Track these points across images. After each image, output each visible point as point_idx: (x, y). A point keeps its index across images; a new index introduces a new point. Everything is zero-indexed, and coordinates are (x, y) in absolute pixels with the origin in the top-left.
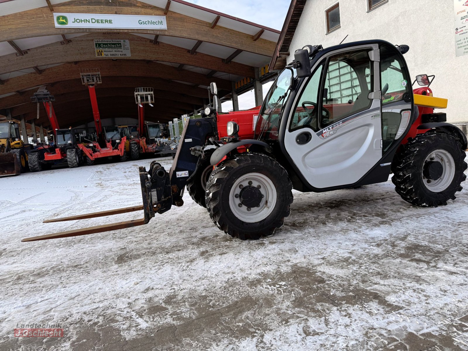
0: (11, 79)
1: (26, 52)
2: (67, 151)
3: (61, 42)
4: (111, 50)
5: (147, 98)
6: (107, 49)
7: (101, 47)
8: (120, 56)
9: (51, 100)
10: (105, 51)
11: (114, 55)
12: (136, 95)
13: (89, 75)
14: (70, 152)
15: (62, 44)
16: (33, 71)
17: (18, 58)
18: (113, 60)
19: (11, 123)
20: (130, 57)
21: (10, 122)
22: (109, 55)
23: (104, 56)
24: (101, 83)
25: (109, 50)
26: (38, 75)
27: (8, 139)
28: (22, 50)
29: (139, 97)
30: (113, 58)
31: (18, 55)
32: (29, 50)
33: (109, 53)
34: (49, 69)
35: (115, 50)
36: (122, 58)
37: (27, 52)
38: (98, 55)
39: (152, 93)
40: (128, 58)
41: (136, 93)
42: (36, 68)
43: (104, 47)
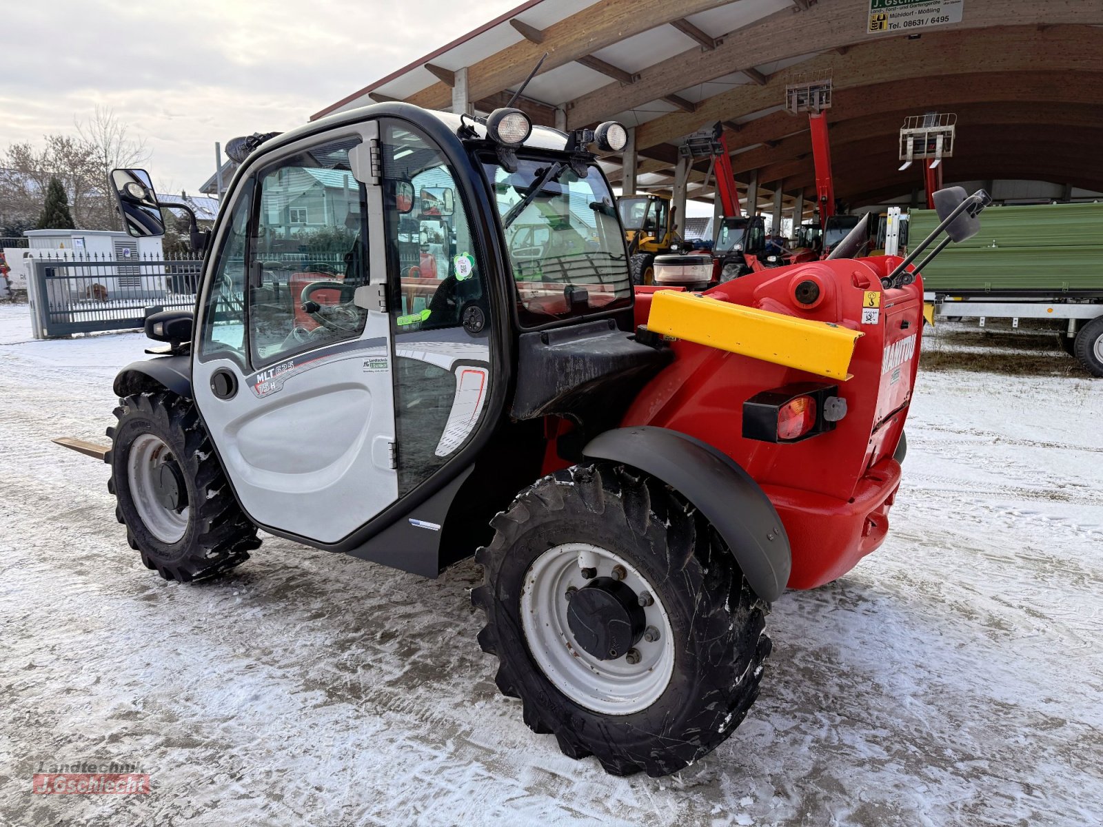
0: (709, 99)
1: (720, 41)
2: (726, 267)
3: (793, 8)
4: (909, 10)
5: (932, 143)
6: (898, 10)
7: (884, 6)
8: (929, 24)
9: (717, 151)
10: (892, 16)
11: (914, 23)
12: (905, 136)
13: (806, 89)
14: (728, 270)
15: (795, 12)
16: (747, 79)
17: (704, 56)
18: (910, 38)
19: (651, 199)
20: (957, 24)
21: (650, 197)
22: (901, 25)
23: (889, 30)
24: (830, 106)
25: (904, 11)
26: (760, 87)
27: (638, 231)
28: (713, 37)
29: (910, 142)
30: (909, 33)
31: (705, 49)
32: (727, 34)
33: (901, 20)
34: (783, 71)
35: (920, 8)
36: (935, 29)
37: (722, 42)
38: (874, 27)
39: (951, 128)
40: (950, 28)
41: (904, 132)
42: (752, 71)
43: (892, 5)
